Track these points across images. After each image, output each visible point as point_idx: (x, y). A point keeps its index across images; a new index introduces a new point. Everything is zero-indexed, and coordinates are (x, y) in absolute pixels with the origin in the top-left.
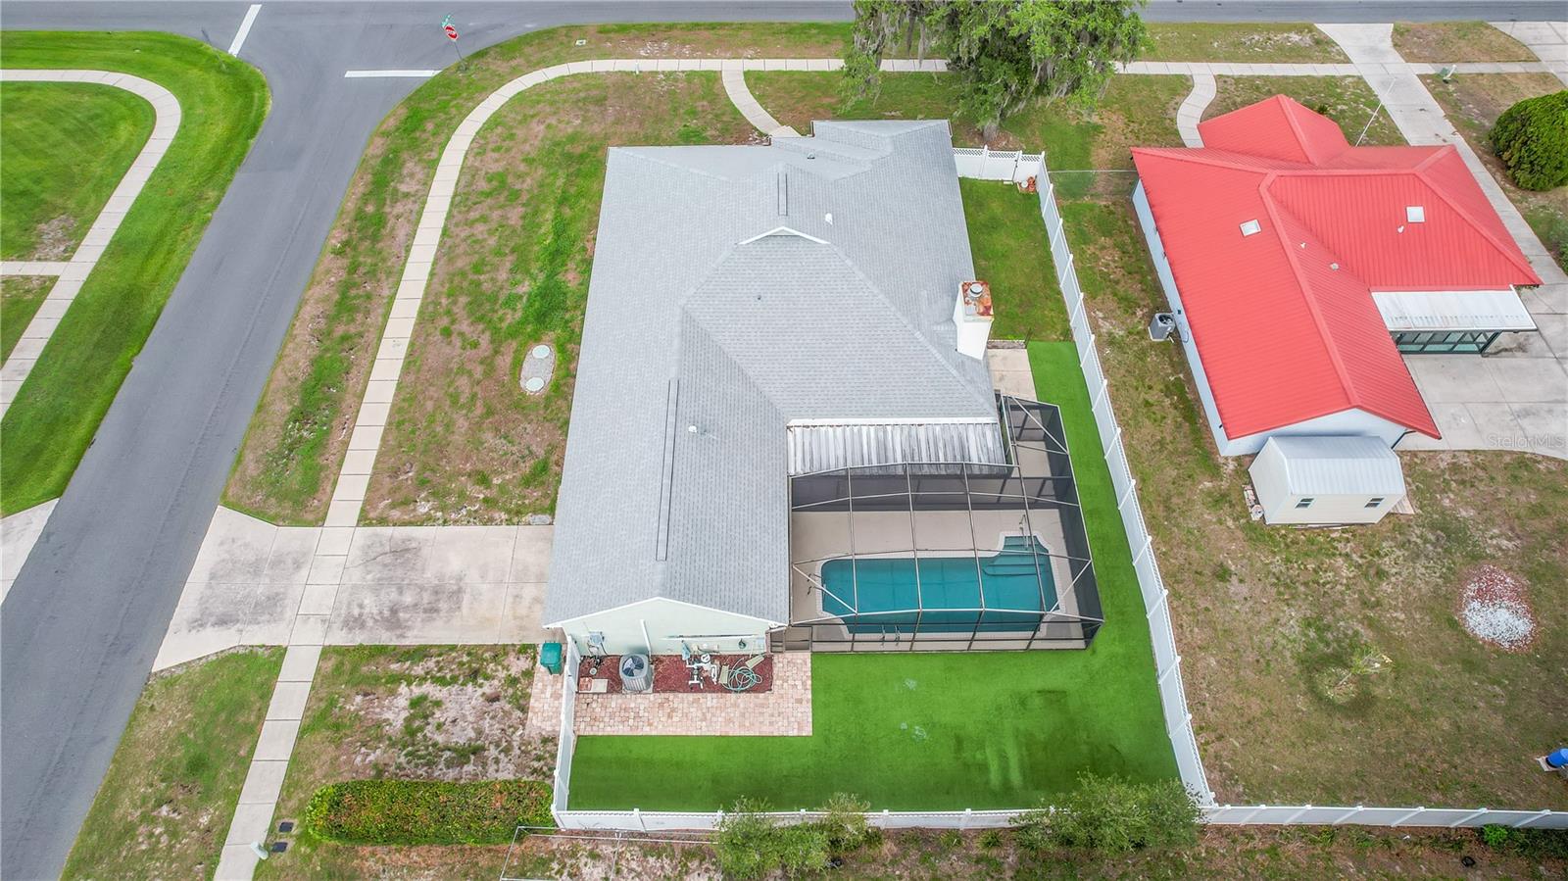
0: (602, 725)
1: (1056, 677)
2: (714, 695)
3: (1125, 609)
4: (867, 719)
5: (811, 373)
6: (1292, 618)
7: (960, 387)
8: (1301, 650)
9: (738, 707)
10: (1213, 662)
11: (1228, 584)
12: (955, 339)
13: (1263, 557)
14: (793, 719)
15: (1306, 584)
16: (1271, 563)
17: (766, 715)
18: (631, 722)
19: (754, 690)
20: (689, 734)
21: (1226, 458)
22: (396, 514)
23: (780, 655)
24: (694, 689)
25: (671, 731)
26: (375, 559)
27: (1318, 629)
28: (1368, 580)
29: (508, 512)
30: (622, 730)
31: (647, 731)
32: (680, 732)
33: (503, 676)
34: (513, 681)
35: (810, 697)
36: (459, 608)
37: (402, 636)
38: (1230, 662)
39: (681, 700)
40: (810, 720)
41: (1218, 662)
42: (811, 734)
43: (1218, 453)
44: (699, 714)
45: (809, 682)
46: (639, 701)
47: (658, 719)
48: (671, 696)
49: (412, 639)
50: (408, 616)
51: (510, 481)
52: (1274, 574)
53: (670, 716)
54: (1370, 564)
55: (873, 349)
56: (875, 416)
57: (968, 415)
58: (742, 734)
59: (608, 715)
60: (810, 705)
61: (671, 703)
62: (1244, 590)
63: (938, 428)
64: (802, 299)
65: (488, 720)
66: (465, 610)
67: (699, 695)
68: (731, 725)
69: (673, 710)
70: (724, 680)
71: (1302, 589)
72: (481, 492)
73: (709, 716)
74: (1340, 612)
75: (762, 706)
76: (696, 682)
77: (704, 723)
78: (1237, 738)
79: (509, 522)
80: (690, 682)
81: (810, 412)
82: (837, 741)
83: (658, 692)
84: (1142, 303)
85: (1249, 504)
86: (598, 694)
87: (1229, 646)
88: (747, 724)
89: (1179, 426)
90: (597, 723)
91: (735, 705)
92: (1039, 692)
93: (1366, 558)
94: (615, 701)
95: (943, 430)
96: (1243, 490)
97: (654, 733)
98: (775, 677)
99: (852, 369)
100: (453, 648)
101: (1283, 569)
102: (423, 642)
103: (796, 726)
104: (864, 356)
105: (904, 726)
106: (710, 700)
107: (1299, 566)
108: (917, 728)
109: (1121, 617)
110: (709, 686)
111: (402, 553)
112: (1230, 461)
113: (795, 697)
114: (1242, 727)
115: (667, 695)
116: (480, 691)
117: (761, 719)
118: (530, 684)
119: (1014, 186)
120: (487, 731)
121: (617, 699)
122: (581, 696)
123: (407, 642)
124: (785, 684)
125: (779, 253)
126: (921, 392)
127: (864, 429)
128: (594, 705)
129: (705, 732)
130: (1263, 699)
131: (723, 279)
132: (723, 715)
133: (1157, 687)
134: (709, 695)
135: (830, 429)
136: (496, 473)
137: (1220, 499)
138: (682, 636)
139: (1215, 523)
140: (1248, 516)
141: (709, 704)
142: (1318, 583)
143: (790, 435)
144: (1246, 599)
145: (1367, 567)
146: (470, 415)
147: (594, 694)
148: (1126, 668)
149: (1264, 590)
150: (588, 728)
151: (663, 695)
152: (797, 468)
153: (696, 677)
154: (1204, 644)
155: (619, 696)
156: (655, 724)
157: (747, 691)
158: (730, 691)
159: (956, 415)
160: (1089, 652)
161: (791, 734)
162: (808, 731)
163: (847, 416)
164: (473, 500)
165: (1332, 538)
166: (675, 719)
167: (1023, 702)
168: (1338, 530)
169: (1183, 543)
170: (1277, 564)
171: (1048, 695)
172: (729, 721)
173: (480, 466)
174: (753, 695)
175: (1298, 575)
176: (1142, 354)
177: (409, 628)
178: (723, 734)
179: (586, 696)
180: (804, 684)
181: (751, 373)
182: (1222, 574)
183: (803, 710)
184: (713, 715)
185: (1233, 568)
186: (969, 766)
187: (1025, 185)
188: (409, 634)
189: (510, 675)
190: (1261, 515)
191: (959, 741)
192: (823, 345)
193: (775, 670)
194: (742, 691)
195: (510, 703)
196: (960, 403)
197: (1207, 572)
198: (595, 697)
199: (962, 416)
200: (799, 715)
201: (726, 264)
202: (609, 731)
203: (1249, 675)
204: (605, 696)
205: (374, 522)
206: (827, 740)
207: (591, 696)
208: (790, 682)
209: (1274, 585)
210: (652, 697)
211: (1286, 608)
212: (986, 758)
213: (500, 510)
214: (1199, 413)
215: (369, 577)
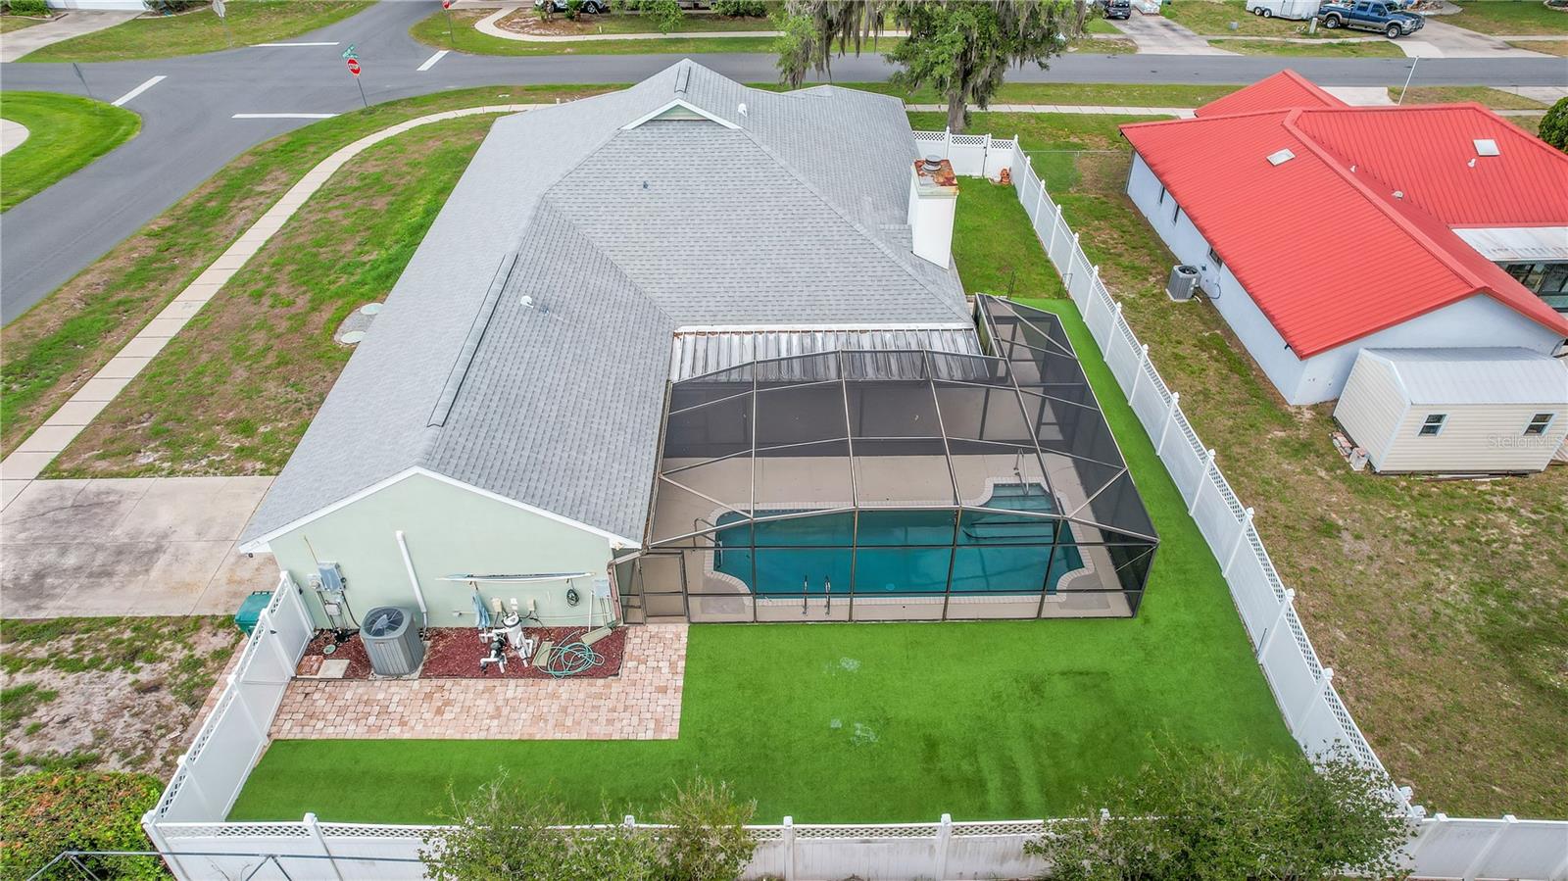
0: (320, 725)
1: (1090, 654)
2: (521, 682)
3: (1188, 567)
4: (774, 715)
5: (711, 271)
6: (1453, 584)
7: (917, 287)
8: (1481, 622)
9: (558, 698)
10: (1341, 635)
11: (1337, 541)
12: (910, 240)
13: (1382, 511)
14: (649, 715)
15: (1459, 542)
16: (1397, 517)
17: (604, 709)
18: (372, 720)
19: (592, 674)
20: (467, 737)
21: (1299, 407)
22: (101, 465)
23: (638, 628)
24: (489, 671)
25: (435, 733)
26: (43, 514)
27: (1499, 597)
28: (1555, 539)
29: (268, 461)
30: (354, 731)
31: (395, 732)
32: (451, 734)
33: (181, 656)
34: (193, 664)
35: (680, 683)
36: (147, 570)
37: (37, 607)
38: (1370, 636)
39: (466, 691)
40: (677, 716)
41: (1348, 635)
42: (677, 738)
43: (1284, 402)
44: (491, 709)
45: (682, 664)
46: (393, 690)
47: (418, 715)
48: (449, 683)
49: (50, 611)
50: (57, 582)
51: (282, 429)
52: (1405, 529)
53: (439, 712)
54: (1552, 522)
55: (798, 242)
56: (799, 321)
57: (931, 320)
58: (558, 736)
59: (335, 709)
60: (680, 695)
61: (446, 693)
62: (1365, 547)
63: (888, 335)
64: (702, 187)
65: (126, 718)
66: (154, 573)
67: (497, 682)
68: (541, 724)
69: (448, 703)
70: (542, 661)
71: (1456, 548)
72: (237, 441)
73: (505, 711)
74: (1527, 576)
75: (599, 696)
76: (492, 659)
77: (495, 722)
78: (1412, 742)
79: (263, 472)
80: (483, 660)
81: (708, 318)
82: (718, 746)
83: (429, 677)
84: (1154, 271)
85: (1343, 454)
86: (328, 680)
87: (1360, 615)
88: (569, 722)
89: (1225, 379)
90: (313, 722)
91: (554, 696)
92: (1063, 674)
93: (1542, 514)
94: (355, 690)
95: (896, 338)
96: (1330, 439)
97: (406, 736)
98: (626, 657)
99: (769, 265)
100: (115, 621)
101: (1418, 524)
102: (67, 614)
103: (652, 725)
104: (784, 252)
105: (836, 723)
106: (513, 689)
107: (1441, 521)
108: (858, 725)
109: (1182, 577)
110: (517, 669)
111: (86, 509)
112: (1304, 409)
113: (656, 683)
114: (1416, 727)
115: (441, 682)
116: (131, 677)
117: (594, 716)
118: (221, 668)
119: (982, 181)
120: (117, 734)
121: (358, 687)
122: (299, 683)
123: (40, 615)
124: (642, 668)
125: (675, 139)
126: (864, 292)
127: (784, 337)
128: (316, 696)
129: (495, 733)
130: (1439, 687)
131: (599, 167)
132: (531, 709)
133: (1259, 669)
134: (512, 682)
135: (736, 338)
136: (266, 421)
137: (1302, 449)
138: (472, 576)
139: (1299, 473)
140: (1346, 467)
141: (510, 694)
142: (1479, 542)
143: (678, 343)
144: (1370, 558)
145: (1548, 524)
146: (255, 366)
147: (321, 680)
148: (1203, 641)
149: (1395, 547)
150: (297, 730)
151: (435, 682)
152: (682, 372)
153: (493, 652)
154: (1320, 612)
155: (362, 683)
156: (413, 723)
157: (576, 676)
158: (549, 676)
159: (914, 320)
160: (1138, 621)
161: (641, 736)
162: (671, 731)
163: (759, 321)
164: (220, 451)
165: (1480, 491)
166: (447, 716)
167: (1037, 688)
168: (1486, 483)
169: (1258, 494)
170: (1406, 518)
171: (1079, 678)
172: (539, 718)
173: (246, 414)
174: (586, 681)
175: (1443, 532)
176: (1163, 313)
177: (52, 597)
178: (526, 737)
179: (307, 683)
180: (672, 665)
181: (628, 271)
182: (1329, 530)
183: (667, 702)
184: (514, 710)
185: (1341, 522)
186: (949, 782)
187: (997, 179)
188: (50, 604)
189: (192, 656)
190: (1364, 461)
191: (931, 745)
192: (730, 239)
193: (628, 648)
194: (569, 676)
195: (175, 693)
196: (920, 306)
197: (1304, 526)
198: (322, 685)
199: (923, 320)
200: (660, 709)
201: (605, 151)
202: (330, 733)
203: (1408, 656)
204: (338, 683)
205: (65, 474)
206: (702, 746)
207: (315, 683)
208: (651, 663)
209: (1407, 543)
210: (416, 685)
211: (1438, 570)
212: (979, 770)
213: (257, 459)
214: (1250, 365)
215: (23, 536)
